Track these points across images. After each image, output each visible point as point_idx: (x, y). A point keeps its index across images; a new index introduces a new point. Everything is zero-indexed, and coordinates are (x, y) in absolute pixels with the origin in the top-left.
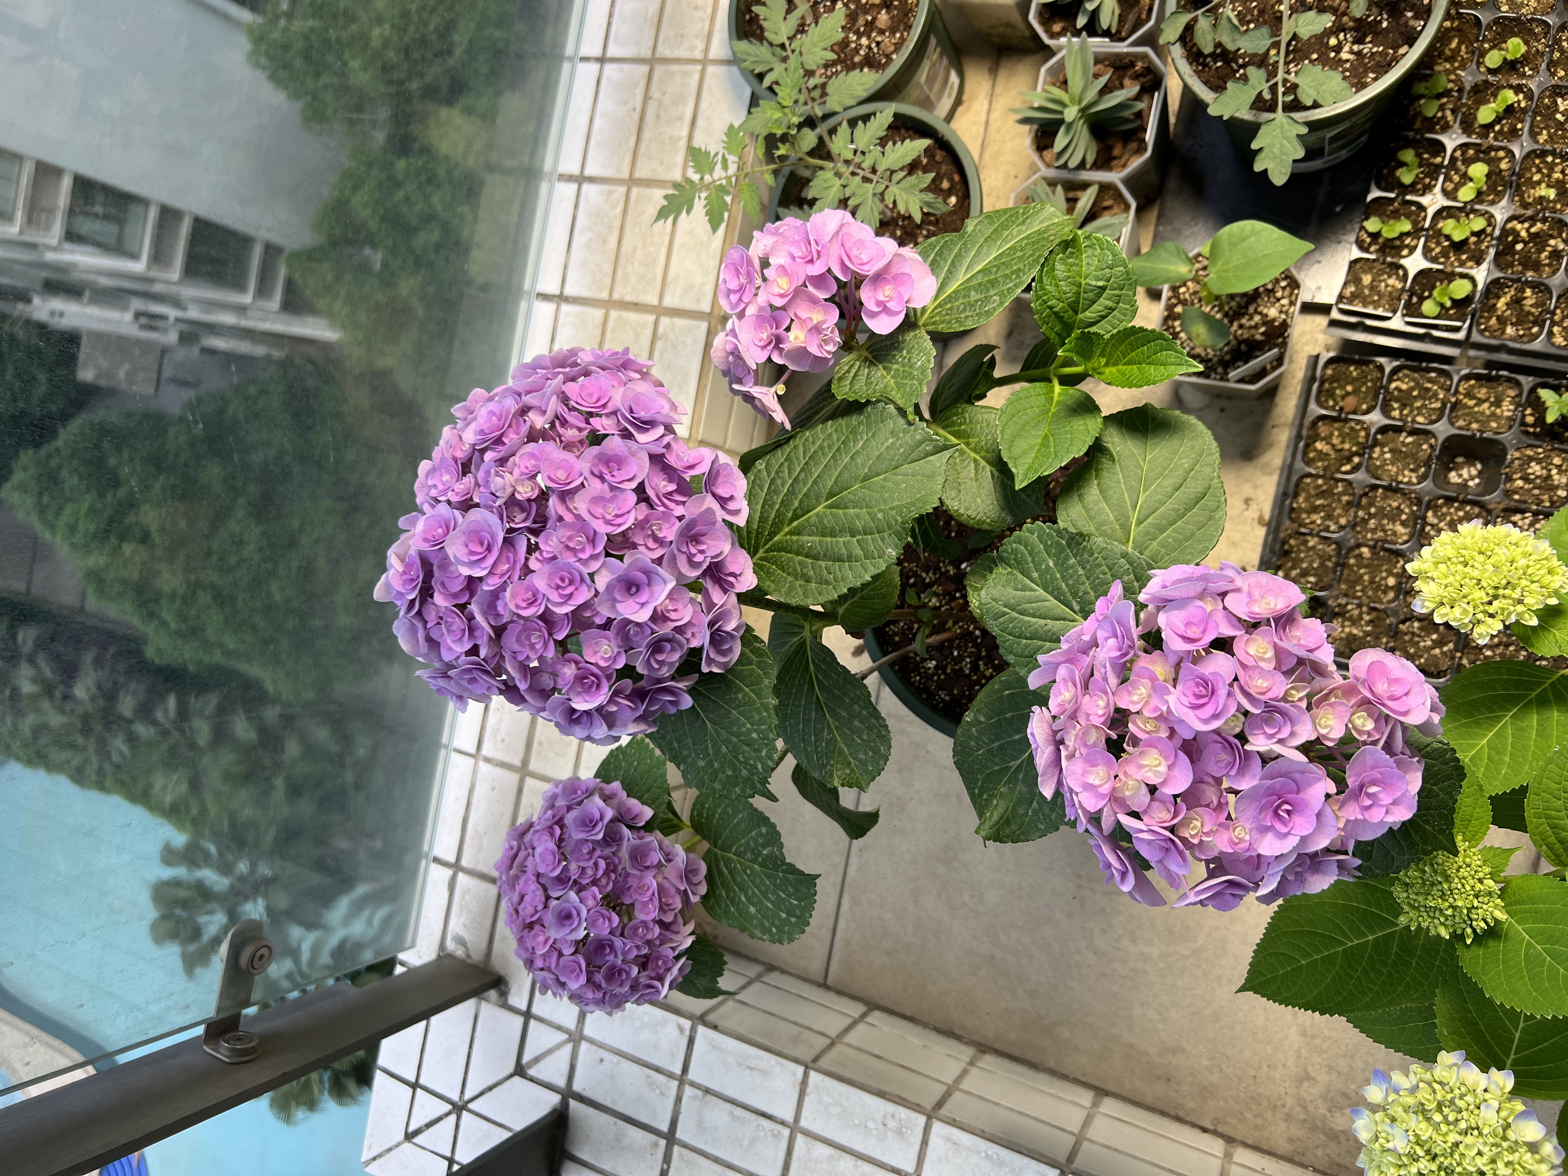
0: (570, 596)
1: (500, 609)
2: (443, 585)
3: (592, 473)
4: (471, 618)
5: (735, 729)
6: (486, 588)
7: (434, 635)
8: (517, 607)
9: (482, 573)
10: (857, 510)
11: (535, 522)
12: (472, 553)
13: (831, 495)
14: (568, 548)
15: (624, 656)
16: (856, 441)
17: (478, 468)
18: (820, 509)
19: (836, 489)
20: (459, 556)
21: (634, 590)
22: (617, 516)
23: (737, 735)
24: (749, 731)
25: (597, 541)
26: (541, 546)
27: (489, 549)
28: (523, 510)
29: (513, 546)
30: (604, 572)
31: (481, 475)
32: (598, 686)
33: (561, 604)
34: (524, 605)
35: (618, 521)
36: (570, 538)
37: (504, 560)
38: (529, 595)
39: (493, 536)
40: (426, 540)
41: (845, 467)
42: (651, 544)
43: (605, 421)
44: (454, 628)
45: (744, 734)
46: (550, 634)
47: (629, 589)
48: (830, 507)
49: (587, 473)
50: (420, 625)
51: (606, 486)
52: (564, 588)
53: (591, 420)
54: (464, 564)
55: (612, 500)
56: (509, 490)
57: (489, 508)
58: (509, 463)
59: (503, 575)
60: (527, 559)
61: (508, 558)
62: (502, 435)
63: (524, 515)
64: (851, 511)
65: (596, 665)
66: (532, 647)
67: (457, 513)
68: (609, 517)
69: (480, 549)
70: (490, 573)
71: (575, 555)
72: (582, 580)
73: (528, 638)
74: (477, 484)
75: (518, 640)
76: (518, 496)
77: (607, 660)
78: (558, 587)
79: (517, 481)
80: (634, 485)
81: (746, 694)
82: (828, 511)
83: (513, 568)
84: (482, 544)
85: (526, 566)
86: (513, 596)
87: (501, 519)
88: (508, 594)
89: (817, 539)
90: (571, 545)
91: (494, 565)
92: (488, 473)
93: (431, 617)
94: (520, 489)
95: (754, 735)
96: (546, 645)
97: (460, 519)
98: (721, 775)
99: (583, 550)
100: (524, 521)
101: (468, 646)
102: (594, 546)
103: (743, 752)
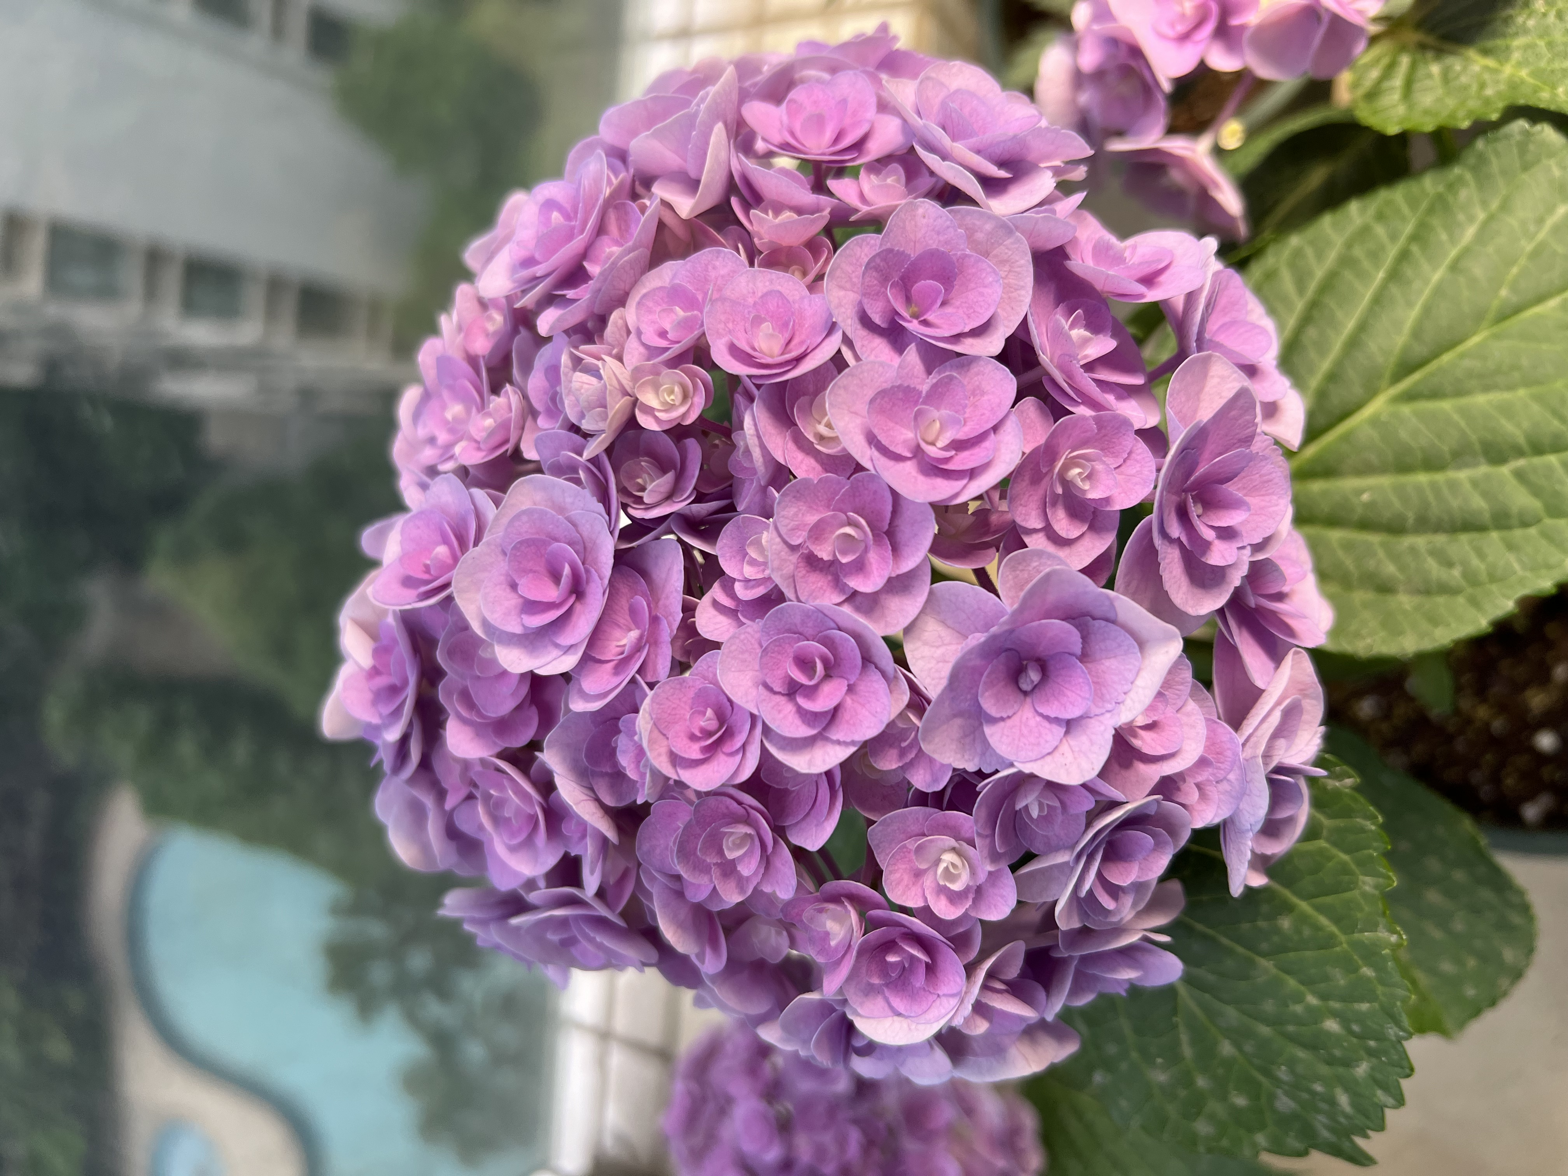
0: (834, 715)
1: (625, 761)
2: (467, 698)
3: (865, 321)
4: (546, 786)
5: (1269, 1006)
6: (578, 706)
7: (464, 825)
8: (675, 760)
9: (566, 663)
10: (1495, 396)
11: (700, 498)
12: (531, 607)
13: (1406, 368)
14: (812, 562)
15: (1009, 880)
16: (1453, 228)
17: (527, 367)
18: (1377, 406)
19: (1420, 350)
20: (495, 619)
21: (1034, 676)
22: (959, 445)
23: (1276, 1022)
24: (1316, 1016)
25: (904, 531)
26: (728, 566)
27: (577, 590)
28: (662, 465)
29: (644, 574)
30: (932, 628)
31: (536, 382)
32: (931, 969)
33: (807, 743)
34: (694, 752)
35: (963, 461)
36: (817, 532)
37: (623, 617)
38: (708, 721)
39: (585, 549)
40: (408, 582)
41: (1439, 291)
42: (1063, 525)
43: (869, 183)
44: (508, 813)
45: (1298, 1021)
46: (780, 831)
47: (1015, 674)
48: (1410, 396)
49: (849, 324)
50: (428, 801)
51: (912, 354)
52: (811, 692)
53: (832, 184)
54: (511, 640)
55: (936, 395)
56: (617, 406)
57: (567, 471)
58: (610, 330)
59: (622, 664)
60: (689, 610)
61: (633, 612)
62: (585, 254)
63: (670, 476)
64: (1481, 400)
65: (926, 913)
66: (729, 869)
67: (480, 495)
68: (933, 451)
69: (552, 593)
70: (588, 660)
71: (838, 584)
72: (867, 660)
73: (715, 844)
74: (530, 412)
75: (685, 852)
76: (645, 421)
77: (954, 898)
78: (793, 690)
79: (637, 374)
80: (995, 344)
81: (1304, 919)
82: (1406, 410)
83: (649, 640)
84: (556, 577)
85: (688, 628)
86: (660, 727)
87: (604, 498)
88: (643, 721)
89: (1385, 481)
90: (824, 553)
91: (596, 637)
92: (553, 373)
93: (451, 780)
94: (649, 398)
95: (1332, 1025)
96: (767, 861)
97: (490, 510)
98: (1214, 1106)
99: (859, 567)
100: (669, 497)
101: (550, 860)
102: (896, 550)
103: (1292, 1063)
